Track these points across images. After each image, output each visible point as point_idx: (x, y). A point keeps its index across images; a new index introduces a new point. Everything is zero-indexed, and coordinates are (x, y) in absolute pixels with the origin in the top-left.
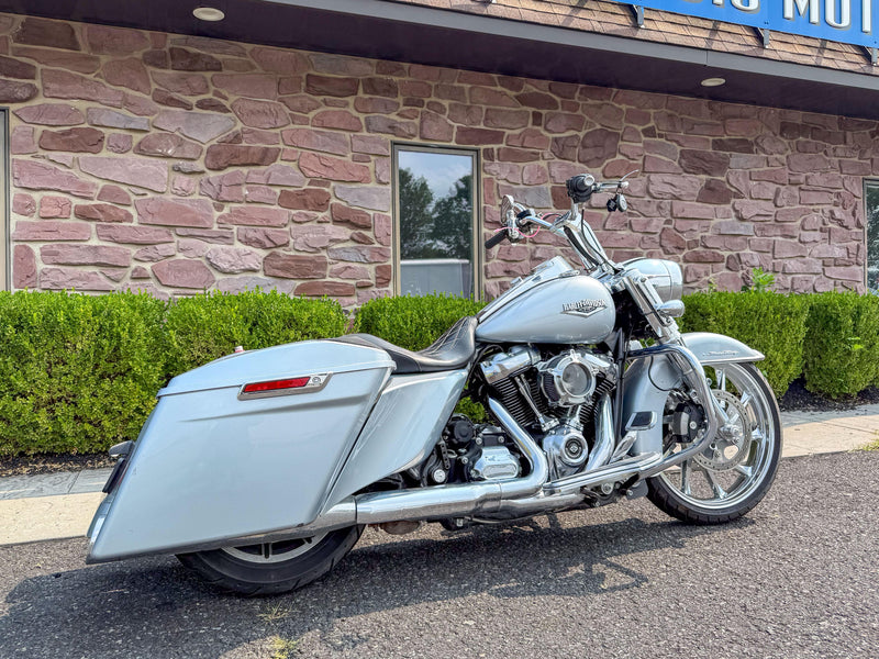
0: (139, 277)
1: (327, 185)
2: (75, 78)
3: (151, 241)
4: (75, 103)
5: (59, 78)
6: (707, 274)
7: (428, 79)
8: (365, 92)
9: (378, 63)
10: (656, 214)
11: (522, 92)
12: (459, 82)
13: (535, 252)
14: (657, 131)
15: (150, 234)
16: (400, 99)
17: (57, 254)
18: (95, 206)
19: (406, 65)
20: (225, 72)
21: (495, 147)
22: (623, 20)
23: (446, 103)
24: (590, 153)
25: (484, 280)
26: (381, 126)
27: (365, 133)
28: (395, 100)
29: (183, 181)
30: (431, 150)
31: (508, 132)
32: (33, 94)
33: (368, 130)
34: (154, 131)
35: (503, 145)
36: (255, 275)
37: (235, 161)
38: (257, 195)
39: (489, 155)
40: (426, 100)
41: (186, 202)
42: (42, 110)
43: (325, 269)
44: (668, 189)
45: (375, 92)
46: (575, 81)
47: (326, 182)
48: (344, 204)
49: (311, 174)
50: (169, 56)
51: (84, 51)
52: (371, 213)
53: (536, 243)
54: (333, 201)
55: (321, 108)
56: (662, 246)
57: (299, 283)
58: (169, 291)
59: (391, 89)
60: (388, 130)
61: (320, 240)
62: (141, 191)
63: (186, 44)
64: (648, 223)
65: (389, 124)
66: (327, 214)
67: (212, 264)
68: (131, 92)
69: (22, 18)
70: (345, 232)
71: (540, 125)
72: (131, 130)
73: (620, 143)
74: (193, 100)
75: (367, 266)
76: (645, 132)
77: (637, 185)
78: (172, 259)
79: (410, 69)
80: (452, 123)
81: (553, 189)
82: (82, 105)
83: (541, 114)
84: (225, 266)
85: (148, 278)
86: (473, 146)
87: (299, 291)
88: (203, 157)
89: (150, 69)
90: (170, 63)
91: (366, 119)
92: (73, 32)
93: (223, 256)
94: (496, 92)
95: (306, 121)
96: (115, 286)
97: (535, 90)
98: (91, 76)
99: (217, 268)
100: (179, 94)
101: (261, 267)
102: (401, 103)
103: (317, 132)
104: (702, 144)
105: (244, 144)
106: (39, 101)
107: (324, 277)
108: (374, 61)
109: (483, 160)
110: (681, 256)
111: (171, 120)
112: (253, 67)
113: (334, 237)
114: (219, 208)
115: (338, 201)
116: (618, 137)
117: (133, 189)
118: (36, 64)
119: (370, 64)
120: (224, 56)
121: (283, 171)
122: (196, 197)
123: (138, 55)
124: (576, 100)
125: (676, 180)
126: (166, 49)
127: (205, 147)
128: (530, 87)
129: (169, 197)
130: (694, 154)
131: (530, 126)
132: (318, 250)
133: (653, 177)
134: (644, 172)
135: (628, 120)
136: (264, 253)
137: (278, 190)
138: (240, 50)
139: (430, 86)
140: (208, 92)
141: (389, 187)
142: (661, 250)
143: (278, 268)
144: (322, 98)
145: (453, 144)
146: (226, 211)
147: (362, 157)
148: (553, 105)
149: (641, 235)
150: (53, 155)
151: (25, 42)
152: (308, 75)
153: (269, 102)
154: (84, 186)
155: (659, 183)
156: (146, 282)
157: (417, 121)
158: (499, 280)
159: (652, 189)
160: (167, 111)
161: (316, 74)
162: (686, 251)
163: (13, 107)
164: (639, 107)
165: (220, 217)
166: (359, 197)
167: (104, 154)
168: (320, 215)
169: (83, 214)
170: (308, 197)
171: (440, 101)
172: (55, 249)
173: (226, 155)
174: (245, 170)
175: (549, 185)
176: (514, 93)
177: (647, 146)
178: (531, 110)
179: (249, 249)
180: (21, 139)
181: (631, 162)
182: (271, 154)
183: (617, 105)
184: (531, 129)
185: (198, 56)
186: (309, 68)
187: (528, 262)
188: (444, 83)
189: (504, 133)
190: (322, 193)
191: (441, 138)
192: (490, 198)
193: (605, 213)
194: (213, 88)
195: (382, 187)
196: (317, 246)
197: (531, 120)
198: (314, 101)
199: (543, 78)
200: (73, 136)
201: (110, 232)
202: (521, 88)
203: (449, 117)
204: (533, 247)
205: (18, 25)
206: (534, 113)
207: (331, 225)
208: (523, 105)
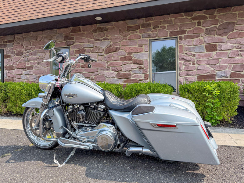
1: (132, 54)
2: (80, 38)
3: (92, 71)
4: (81, 43)
5: (77, 39)
7: (160, 20)
8: (142, 28)
9: (146, 20)
11: (193, 16)
12: (170, 18)
13: (198, 67)
16: (152, 27)
18: (84, 65)
19: (154, 18)
20: (109, 30)
21: (183, 35)
24: (222, 31)
25: (179, 77)
26: (146, 36)
27: (142, 39)
28: (150, 28)
29: (100, 58)
30: (161, 40)
31: (188, 30)
32: (74, 43)
33: (143, 38)
34: (94, 47)
35: (186, 34)
36: (115, 78)
38: (115, 59)
39: (181, 38)
40: (160, 26)
41: (101, 62)
42: (75, 46)
43: (131, 76)
45: (144, 27)
46: (214, 8)
47: (131, 53)
48: (136, 58)
49: (127, 52)
51: (82, 32)
52: (143, 60)
53: (198, 64)
54: (133, 58)
55: (132, 34)
57: (125, 80)
59: (149, 25)
60: (148, 37)
61: (129, 68)
63: (101, 26)
65: (148, 35)
66: (131, 62)
68: (90, 39)
69: (72, 28)
70: (136, 66)
71: (200, 25)
72: (90, 48)
73: (236, 26)
74: (102, 39)
75: (142, 75)
78: (98, 75)
79: (155, 18)
80: (168, 31)
81: (206, 46)
82: (81, 44)
83: (200, 22)
84: (108, 76)
85: (93, 80)
86: (175, 36)
87: (125, 82)
88: (104, 51)
89: (94, 33)
90: (97, 31)
91: (142, 35)
92: (80, 28)
93: (107, 74)
94: (184, 18)
95: (126, 39)
98: (83, 37)
99: (106, 77)
100: (99, 38)
101: (116, 76)
102: (152, 28)
103: (129, 41)
105: (112, 47)
106: (74, 44)
107: (131, 78)
108: (144, 19)
109: (179, 40)
111: (97, 44)
112: (114, 28)
113: (133, 67)
114: (107, 63)
115: (135, 58)
116: (234, 24)
118: (74, 37)
120: (108, 27)
121: (121, 52)
122: (103, 61)
123: (91, 31)
124: (215, 14)
126: (97, 28)
127: (104, 49)
128: (196, 14)
131: (196, 26)
132: (129, 71)
135: (239, 17)
136: (116, 73)
137: (120, 57)
138: (111, 24)
139: (161, 22)
140: (105, 36)
141: (148, 52)
143: (120, 76)
144: (131, 32)
145: (168, 37)
146: (109, 63)
147: (141, 45)
148: (205, 18)
150: (77, 55)
151: (72, 33)
152: (127, 27)
153: (118, 36)
157: (157, 32)
158: (184, 77)
160: (96, 42)
161: (129, 26)
163: (71, 46)
165: (107, 65)
166: (140, 56)
167: (86, 53)
168: (130, 62)
169: (82, 67)
170: (126, 58)
171: (164, 25)
173: (109, 50)
174: (113, 53)
175: (204, 45)
176: (191, 17)
178: (196, 21)
179: (113, 72)
180: (72, 52)
181: (240, 32)
182: (118, 49)
183: (234, 13)
184: (197, 28)
185: (103, 28)
186: (127, 25)
187: (196, 70)
188: (165, 20)
189: (186, 30)
190: (130, 56)
191: (164, 36)
192: (181, 51)
193: (229, 51)
194: (106, 35)
195: (146, 53)
196: (129, 70)
197: (197, 24)
198: (128, 33)
199: (201, 10)
200: (80, 51)
201: (87, 70)
202: (193, 15)
203: (167, 29)
204: (198, 65)
205: (71, 29)
206: (198, 22)
207: (132, 64)
208: (193, 20)
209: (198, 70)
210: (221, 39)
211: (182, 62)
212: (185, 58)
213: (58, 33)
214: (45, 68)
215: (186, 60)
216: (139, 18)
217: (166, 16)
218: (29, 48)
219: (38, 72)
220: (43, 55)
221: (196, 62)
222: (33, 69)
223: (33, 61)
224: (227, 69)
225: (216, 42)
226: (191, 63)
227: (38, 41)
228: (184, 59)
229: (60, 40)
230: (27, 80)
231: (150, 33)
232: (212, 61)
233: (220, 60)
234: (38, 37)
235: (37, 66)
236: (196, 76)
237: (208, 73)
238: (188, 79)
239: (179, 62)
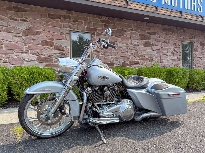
0: (5, 62)
1: (53, 40)
3: (7, 53)
6: (145, 63)
7: (79, 15)
9: (67, 12)
10: (133, 49)
11: (102, 19)
12: (86, 16)
14: (134, 30)
15: (8, 52)
16: (72, 20)
19: (73, 12)
20: (28, 12)
21: (95, 32)
22: (124, 3)
23: (83, 21)
24: (118, 34)
26: (67, 26)
28: (71, 20)
29: (16, 39)
30: (80, 32)
31: (98, 29)
33: (64, 27)
34: (9, 26)
35: (97, 32)
36: (34, 62)
37: (30, 34)
38: (35, 42)
39: (94, 34)
40: (78, 21)
41: (17, 44)
43: (52, 60)
44: (136, 43)
45: (65, 18)
46: (114, 17)
47: (53, 39)
48: (58, 45)
49: (49, 37)
50: (13, 8)
52: (64, 47)
54: (55, 44)
55: (52, 21)
56: (134, 56)
57: (46, 64)
58: (13, 66)
59: (69, 18)
61: (52, 53)
62: (5, 41)
63: (17, 5)
64: (131, 51)
65: (69, 26)
66: (53, 47)
67: (23, 59)
68: (3, 16)
70: (58, 52)
71: (106, 27)
72: (3, 26)
73: (125, 32)
74: (19, 19)
76: (131, 30)
77: (129, 42)
78: (13, 58)
80: (85, 26)
83: (106, 25)
84: (26, 59)
86: (90, 32)
87: (46, 66)
88: (22, 33)
89: (8, 11)
90: (13, 10)
91: (63, 24)
93: (26, 57)
94: (96, 19)
95: (48, 25)
99: (25, 60)
101: (36, 60)
102: (72, 21)
103: (51, 27)
104: (144, 33)
105: (32, 30)
107: (52, 63)
108: (65, 11)
109: (92, 35)
110: (139, 59)
111: (13, 24)
112: (34, 11)
113: (55, 53)
114: (26, 46)
115: (56, 44)
117: (3, 40)
119: (64, 11)
120: (27, 8)
121: (42, 36)
122: (20, 43)
123: (5, 7)
124: (115, 22)
125: (138, 41)
126: (12, 6)
127: (22, 31)
128: (104, 18)
129: (13, 43)
130: (142, 35)
131: (104, 27)
132: (51, 56)
133: (132, 40)
134: (130, 39)
135: (127, 27)
136: (37, 57)
137: (40, 41)
138: (31, 7)
139: (79, 17)
140: (23, 17)
141: (69, 41)
142: (134, 57)
143: (40, 60)
144: (52, 19)
145: (85, 31)
146: (27, 46)
147: (62, 34)
148: (109, 23)
149: (130, 54)
152: (49, 14)
153: (39, 20)
155: (134, 42)
156: (6, 63)
157: (76, 25)
159: (132, 43)
160: (12, 21)
161: (51, 13)
162: (140, 57)
164: (130, 24)
165: (26, 48)
166: (61, 43)
168: (51, 47)
170: (48, 43)
171: (82, 21)
173: (27, 33)
174: (32, 36)
176: (100, 20)
177: (131, 33)
178: (104, 24)
179: (33, 55)
181: (128, 37)
182: (39, 33)
183: (124, 23)
185: (20, 8)
186: (49, 12)
187: (103, 59)
188: (83, 17)
190: (52, 42)
191: (82, 30)
193: (122, 48)
195: (67, 41)
197: (104, 26)
198: (50, 20)
199: (107, 16)
204: (104, 56)
206: (105, 24)
207: (54, 50)
208: (102, 22)
209: (105, 59)
210: (118, 40)
211: (95, 52)
215: (98, 51)
216: (61, 8)
217: (83, 14)
221: (103, 53)
224: (120, 60)
225: (115, 41)
226: (100, 54)
228: (96, 50)
231: (70, 24)
232: (112, 54)
233: (117, 53)
237: (110, 61)
239: (93, 52)
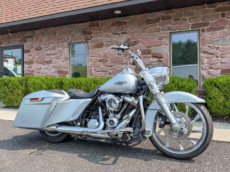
2: (98, 33)
3: (111, 66)
4: (99, 38)
5: (95, 33)
7: (181, 12)
9: (166, 12)
11: (217, 8)
12: (192, 10)
13: (222, 61)
15: (111, 64)
16: (172, 20)
17: (96, 69)
18: (102, 59)
19: (174, 10)
20: (127, 24)
21: (206, 28)
25: (202, 71)
26: (166, 28)
27: (162, 32)
28: (171, 20)
31: (211, 22)
32: (92, 37)
33: (162, 31)
34: (113, 41)
35: (209, 26)
39: (203, 31)
40: (181, 18)
42: (93, 41)
45: (165, 20)
47: (150, 47)
49: (146, 45)
50: (115, 24)
51: (100, 26)
52: (163, 53)
53: (222, 57)
54: (152, 51)
55: (151, 27)
59: (169, 18)
60: (168, 29)
61: (148, 62)
62: (110, 55)
63: (119, 20)
65: (169, 28)
66: (151, 55)
68: (109, 33)
69: (90, 22)
70: (156, 59)
71: (224, 17)
72: (108, 42)
74: (120, 32)
78: (116, 69)
79: (175, 10)
80: (189, 23)
82: (100, 38)
83: (225, 13)
85: (111, 74)
86: (197, 29)
89: (112, 27)
90: (116, 25)
91: (162, 28)
92: (98, 23)
95: (145, 32)
96: (105, 75)
97: (222, 6)
98: (101, 32)
100: (117, 32)
101: (134, 70)
103: (148, 34)
105: (131, 41)
106: (93, 39)
108: (164, 11)
109: (201, 33)
111: (115, 38)
112: (132, 21)
113: (152, 61)
114: (125, 57)
115: (154, 52)
117: (109, 55)
118: (92, 31)
119: (163, 12)
120: (127, 20)
121: (140, 46)
123: (109, 25)
126: (115, 22)
128: (220, 5)
129: (115, 55)
131: (220, 18)
136: (135, 67)
138: (130, 18)
139: (182, 14)
141: (169, 45)
143: (138, 70)
144: (150, 25)
145: (190, 29)
146: (127, 57)
147: (161, 38)
150: (95, 49)
151: (90, 27)
153: (136, 29)
154: (100, 55)
157: (177, 25)
158: (207, 71)
160: (115, 36)
161: (148, 19)
163: (89, 41)
165: (126, 59)
166: (159, 49)
167: (104, 48)
168: (149, 56)
169: (100, 61)
170: (145, 51)
171: (185, 17)
172: (95, 68)
174: (131, 47)
175: (229, 37)
176: (214, 9)
178: (220, 13)
179: (132, 66)
180: (90, 47)
182: (137, 42)
184: (221, 19)
185: (121, 22)
186: (146, 18)
187: (219, 64)
188: (187, 12)
189: (209, 22)
190: (150, 50)
191: (185, 28)
192: (204, 44)
194: (124, 29)
195: (166, 46)
196: (148, 64)
197: (220, 16)
198: (148, 26)
199: (225, 1)
200: (98, 45)
201: (104, 64)
202: (216, 6)
203: (188, 22)
204: (222, 59)
205: (89, 24)
206: (222, 14)
207: (152, 58)
208: (217, 12)
209: (222, 63)
211: (205, 55)
212: (208, 51)
213: (76, 28)
214: (64, 62)
215: (209, 53)
216: (158, 10)
217: (188, 8)
218: (48, 43)
219: (57, 66)
220: (62, 50)
221: (219, 55)
222: (52, 63)
223: (51, 56)
226: (215, 56)
227: (57, 36)
228: (206, 52)
229: (78, 35)
230: (46, 74)
231: (170, 25)
234: (57, 32)
235: (56, 60)
236: (219, 70)
238: (211, 72)
239: (201, 55)
